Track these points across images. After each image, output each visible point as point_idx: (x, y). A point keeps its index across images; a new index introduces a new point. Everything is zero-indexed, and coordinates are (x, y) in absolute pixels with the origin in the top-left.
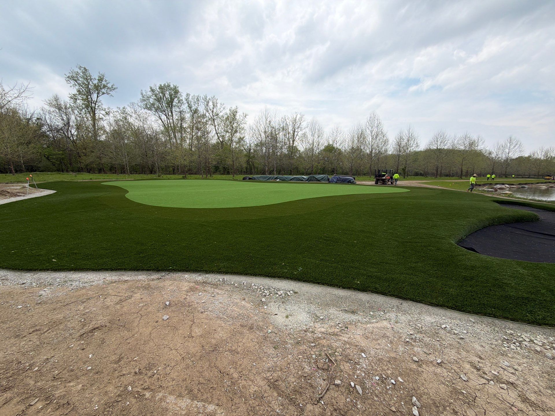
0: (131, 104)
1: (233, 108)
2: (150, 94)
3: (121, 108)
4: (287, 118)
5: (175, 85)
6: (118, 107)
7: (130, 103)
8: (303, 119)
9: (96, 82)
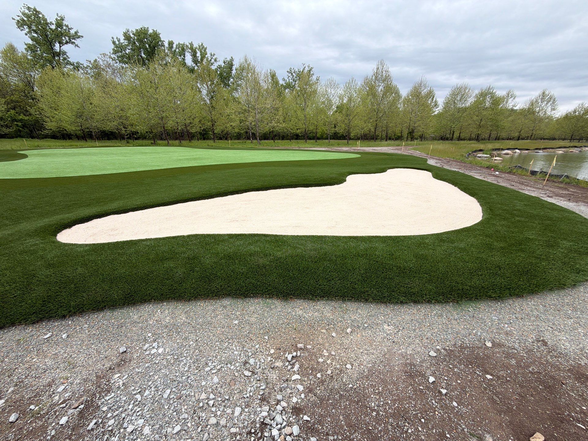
0: (103, 56)
1: (228, 59)
2: (126, 42)
3: (92, 62)
4: (293, 71)
5: (155, 30)
6: (87, 60)
7: (101, 55)
8: (312, 73)
9: (53, 27)
